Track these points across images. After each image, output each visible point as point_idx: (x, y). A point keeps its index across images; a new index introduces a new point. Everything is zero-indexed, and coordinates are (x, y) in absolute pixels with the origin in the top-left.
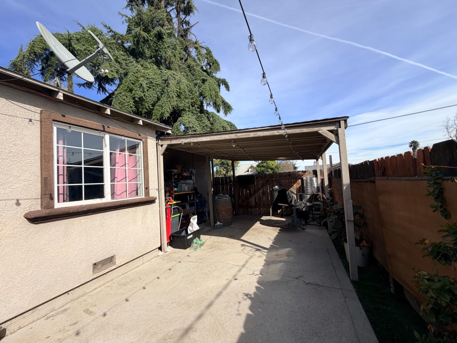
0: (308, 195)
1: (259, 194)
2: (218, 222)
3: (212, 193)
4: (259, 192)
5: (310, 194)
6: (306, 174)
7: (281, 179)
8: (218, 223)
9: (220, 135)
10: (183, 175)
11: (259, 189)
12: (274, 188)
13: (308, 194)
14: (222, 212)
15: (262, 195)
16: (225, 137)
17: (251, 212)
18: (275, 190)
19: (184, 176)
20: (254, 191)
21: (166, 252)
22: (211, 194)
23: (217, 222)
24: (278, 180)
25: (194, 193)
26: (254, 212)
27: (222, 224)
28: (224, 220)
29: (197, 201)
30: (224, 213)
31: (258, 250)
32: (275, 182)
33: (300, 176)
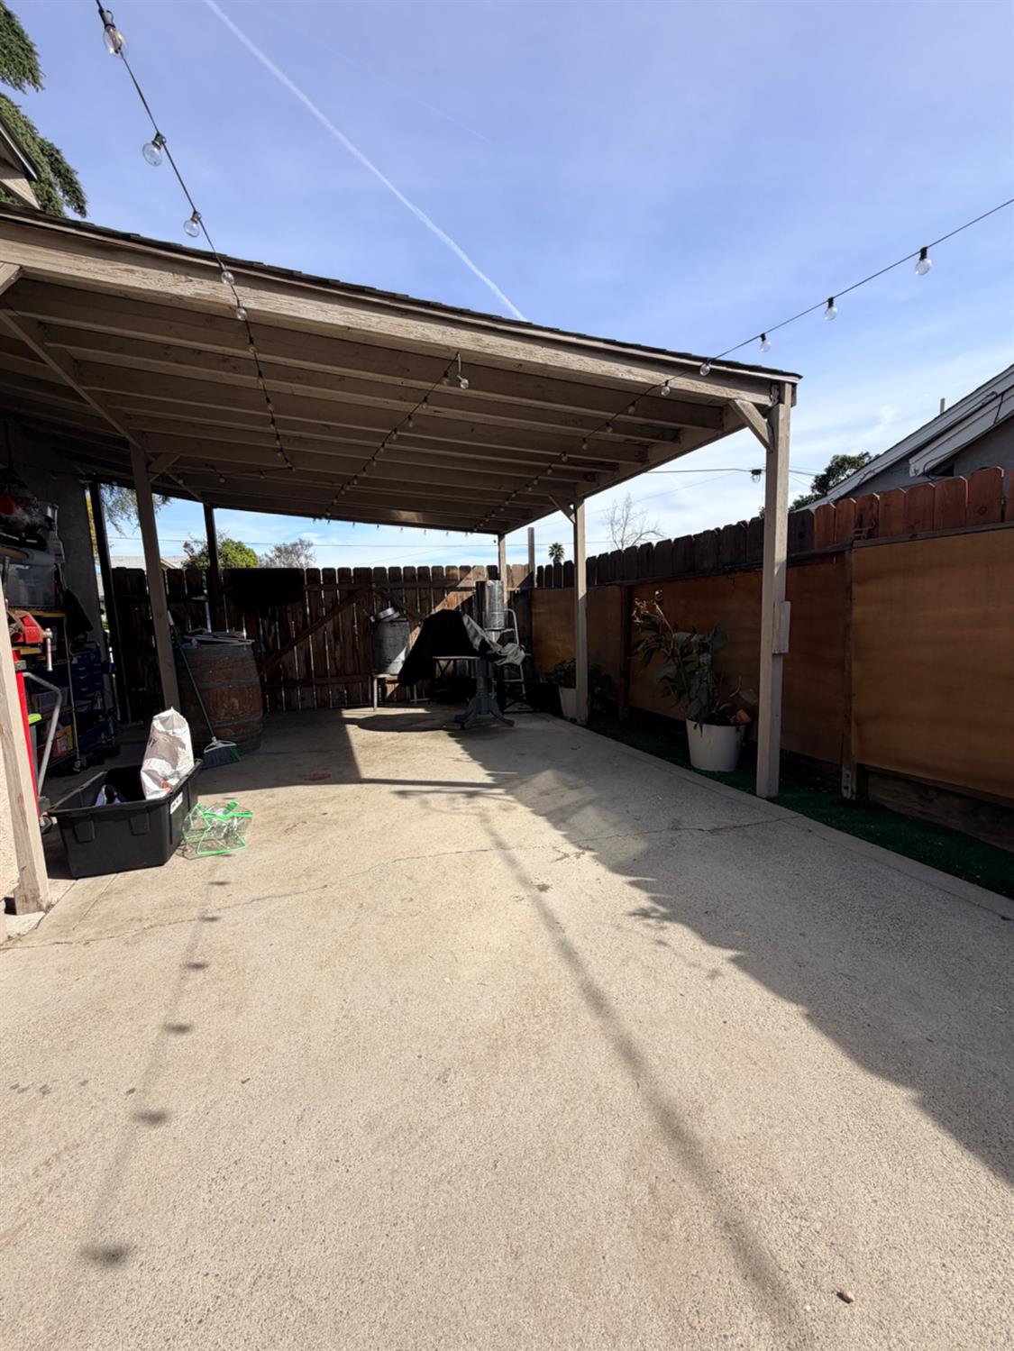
0: (493, 633)
1: (321, 638)
2: (214, 739)
3: (172, 623)
4: (320, 630)
5: (500, 630)
6: (469, 576)
7: (398, 589)
8: (217, 744)
9: (402, 316)
10: (12, 517)
11: (323, 621)
12: (382, 615)
13: (492, 630)
14: (229, 698)
15: (333, 639)
16: (427, 332)
17: (288, 703)
18: (387, 620)
19: (16, 523)
20: (300, 626)
21: (50, 906)
22: (168, 628)
23: (212, 742)
24: (386, 590)
25: (61, 619)
26: (303, 699)
27: (234, 744)
28: (234, 731)
29: (75, 661)
30: (235, 701)
31: (471, 795)
32: (379, 598)
33: (453, 580)
